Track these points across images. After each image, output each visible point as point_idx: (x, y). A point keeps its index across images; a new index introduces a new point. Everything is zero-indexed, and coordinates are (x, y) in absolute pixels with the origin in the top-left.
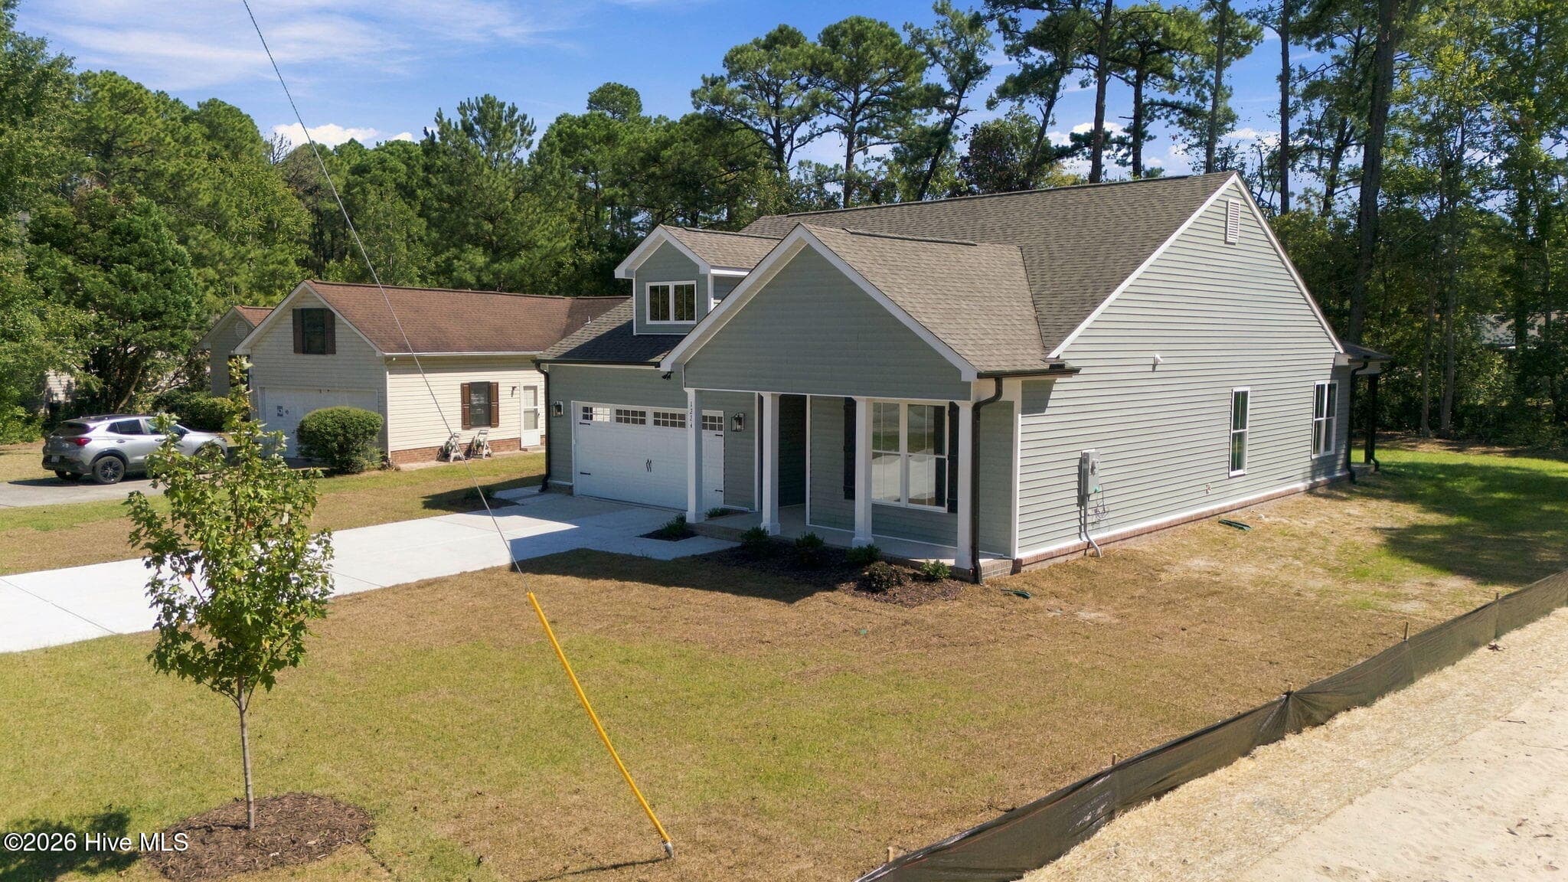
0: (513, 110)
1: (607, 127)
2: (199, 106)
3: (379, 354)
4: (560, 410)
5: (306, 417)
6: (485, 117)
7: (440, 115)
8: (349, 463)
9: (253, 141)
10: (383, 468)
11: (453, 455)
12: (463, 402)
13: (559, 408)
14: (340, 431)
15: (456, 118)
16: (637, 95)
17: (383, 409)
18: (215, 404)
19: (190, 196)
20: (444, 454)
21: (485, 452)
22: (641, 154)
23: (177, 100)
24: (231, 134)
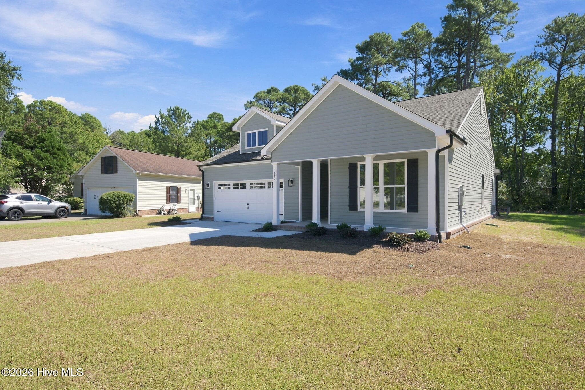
0: (185, 111)
1: (214, 123)
2: (82, 115)
3: (134, 172)
4: (208, 186)
5: (103, 195)
6: (176, 113)
7: (160, 112)
8: (120, 213)
9: (99, 126)
10: (135, 215)
11: (163, 213)
12: (167, 193)
13: (208, 185)
14: (116, 199)
15: (166, 113)
16: (223, 116)
17: (135, 193)
18: (74, 200)
19: (75, 140)
20: (159, 212)
21: (175, 212)
22: (226, 128)
23: (75, 114)
24: (92, 124)
